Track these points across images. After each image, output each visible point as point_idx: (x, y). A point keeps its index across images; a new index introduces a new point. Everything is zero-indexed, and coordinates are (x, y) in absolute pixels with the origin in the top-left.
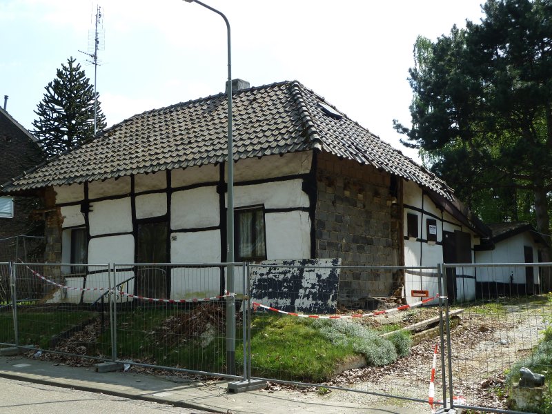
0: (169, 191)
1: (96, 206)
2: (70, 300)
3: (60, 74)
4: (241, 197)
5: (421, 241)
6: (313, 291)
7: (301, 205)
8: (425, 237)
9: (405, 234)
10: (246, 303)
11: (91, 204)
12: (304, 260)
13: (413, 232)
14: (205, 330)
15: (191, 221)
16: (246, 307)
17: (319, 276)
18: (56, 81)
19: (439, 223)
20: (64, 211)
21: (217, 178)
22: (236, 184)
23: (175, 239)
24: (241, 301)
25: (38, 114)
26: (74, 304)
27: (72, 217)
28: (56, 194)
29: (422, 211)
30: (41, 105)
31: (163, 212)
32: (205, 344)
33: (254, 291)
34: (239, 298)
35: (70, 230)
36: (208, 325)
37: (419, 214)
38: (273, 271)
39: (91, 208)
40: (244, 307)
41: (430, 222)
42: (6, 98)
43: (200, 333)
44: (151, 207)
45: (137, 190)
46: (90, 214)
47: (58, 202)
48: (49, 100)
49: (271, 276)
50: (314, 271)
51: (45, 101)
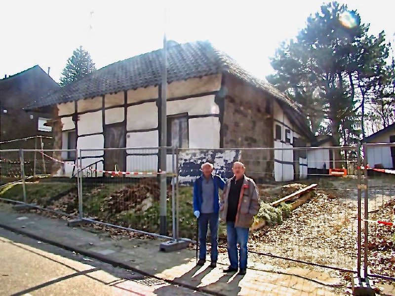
0: (126, 106)
1: (81, 117)
2: (66, 175)
3: (75, 53)
4: (172, 108)
5: (282, 142)
6: (222, 171)
7: (214, 113)
8: (284, 140)
9: (275, 137)
10: (175, 179)
11: (79, 116)
12: (215, 150)
13: (279, 136)
14: (146, 198)
15: (139, 125)
16: (175, 181)
17: (226, 161)
18: (73, 57)
19: (291, 132)
20: (63, 120)
21: (157, 97)
22: (169, 100)
23: (129, 136)
24: (171, 178)
25: (63, 74)
26: (68, 178)
27: (67, 124)
28: (58, 110)
29: (283, 124)
30: (65, 70)
31: (122, 120)
32: (145, 208)
33: (181, 171)
34: (170, 176)
35: (67, 132)
36: (148, 195)
37: (281, 125)
38: (194, 158)
39: (79, 119)
40: (174, 182)
41: (287, 131)
42: (49, 68)
43: (142, 200)
44: (115, 116)
45: (106, 106)
46: (78, 122)
47: (59, 115)
48: (69, 67)
49: (192, 161)
50: (222, 157)
51: (67, 68)
